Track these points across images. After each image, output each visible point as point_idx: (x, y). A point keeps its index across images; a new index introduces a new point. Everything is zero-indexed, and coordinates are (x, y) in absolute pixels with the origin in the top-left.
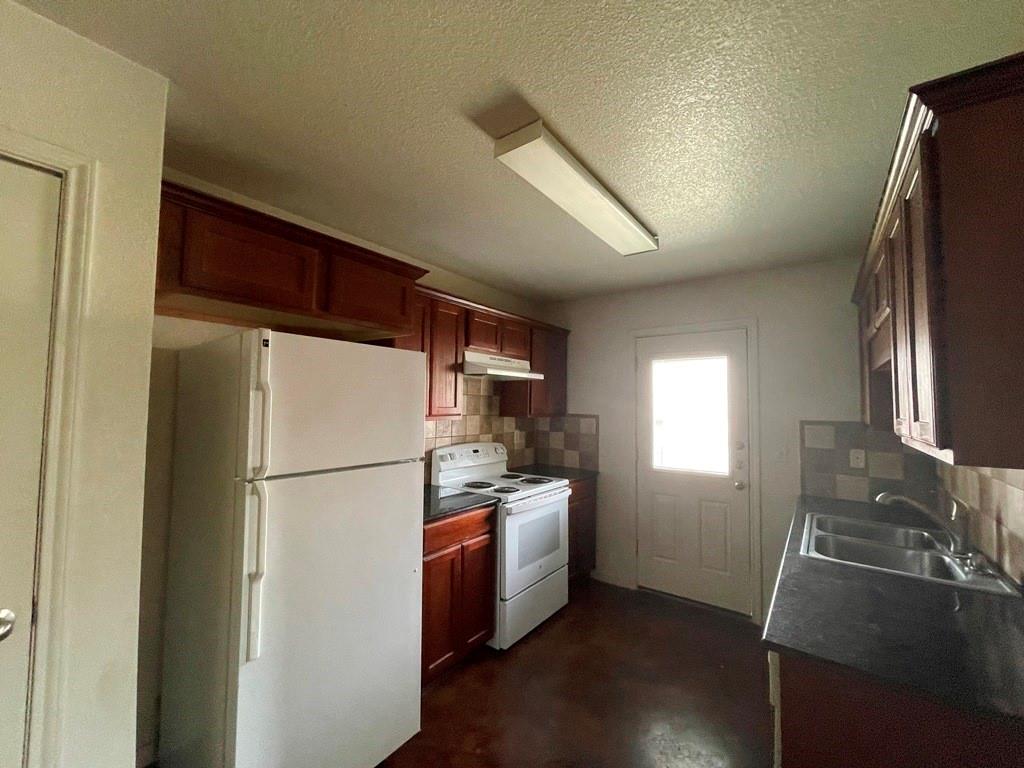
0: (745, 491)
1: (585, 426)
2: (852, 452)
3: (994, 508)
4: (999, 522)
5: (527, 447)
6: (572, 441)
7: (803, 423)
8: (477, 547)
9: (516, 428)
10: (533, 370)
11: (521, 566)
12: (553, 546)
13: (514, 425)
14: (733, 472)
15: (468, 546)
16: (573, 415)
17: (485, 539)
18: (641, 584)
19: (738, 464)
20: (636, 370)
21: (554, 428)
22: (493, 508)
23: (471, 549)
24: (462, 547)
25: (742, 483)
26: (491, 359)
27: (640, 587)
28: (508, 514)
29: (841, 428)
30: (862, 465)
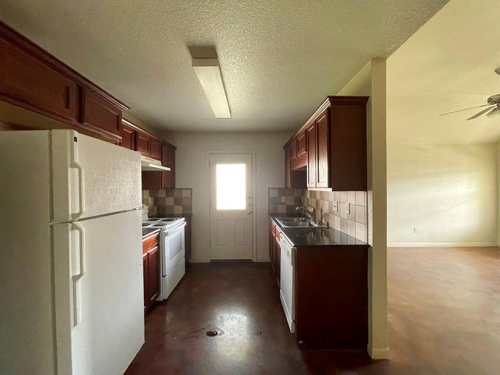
0: (251, 214)
1: (185, 194)
2: (282, 197)
3: (320, 207)
4: (321, 211)
5: (154, 206)
6: (178, 202)
7: (269, 189)
8: (153, 253)
9: (150, 196)
10: (162, 165)
11: (171, 259)
12: (180, 249)
13: (148, 195)
14: (247, 208)
15: (150, 253)
16: (178, 189)
17: (156, 249)
18: (212, 259)
19: (249, 205)
20: (210, 168)
21: (167, 195)
22: (158, 233)
23: (151, 254)
24: (148, 253)
25: (250, 213)
26: (146, 158)
27: (211, 260)
28: (166, 235)
29: (280, 189)
30: (284, 201)
